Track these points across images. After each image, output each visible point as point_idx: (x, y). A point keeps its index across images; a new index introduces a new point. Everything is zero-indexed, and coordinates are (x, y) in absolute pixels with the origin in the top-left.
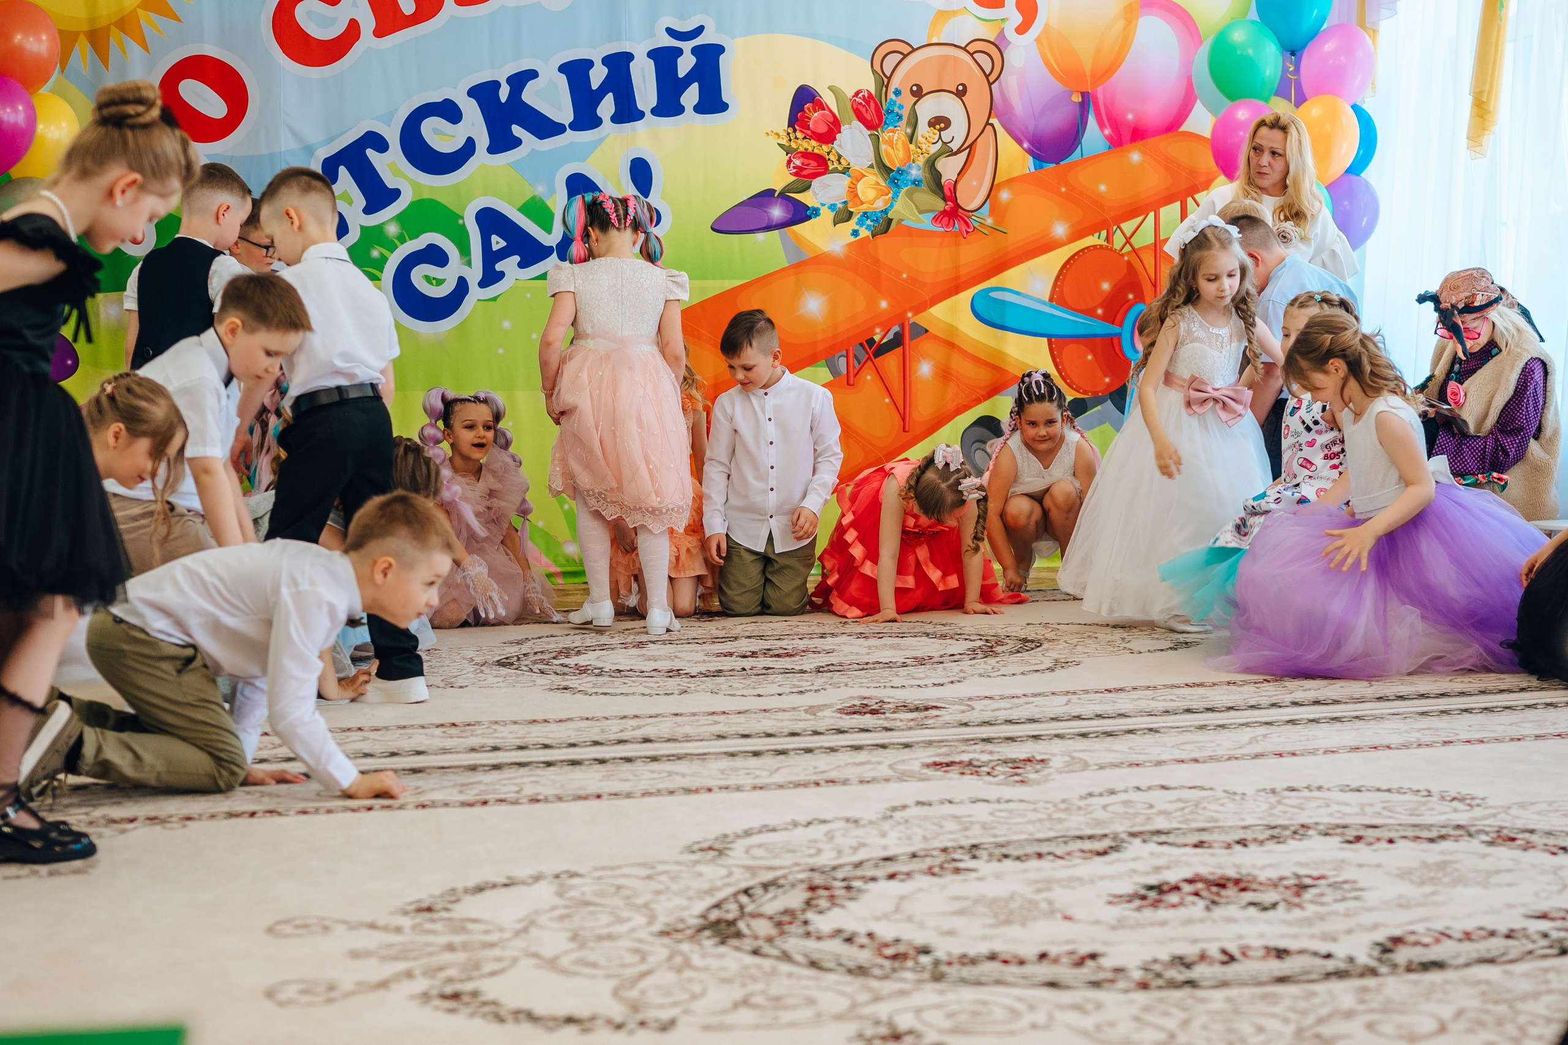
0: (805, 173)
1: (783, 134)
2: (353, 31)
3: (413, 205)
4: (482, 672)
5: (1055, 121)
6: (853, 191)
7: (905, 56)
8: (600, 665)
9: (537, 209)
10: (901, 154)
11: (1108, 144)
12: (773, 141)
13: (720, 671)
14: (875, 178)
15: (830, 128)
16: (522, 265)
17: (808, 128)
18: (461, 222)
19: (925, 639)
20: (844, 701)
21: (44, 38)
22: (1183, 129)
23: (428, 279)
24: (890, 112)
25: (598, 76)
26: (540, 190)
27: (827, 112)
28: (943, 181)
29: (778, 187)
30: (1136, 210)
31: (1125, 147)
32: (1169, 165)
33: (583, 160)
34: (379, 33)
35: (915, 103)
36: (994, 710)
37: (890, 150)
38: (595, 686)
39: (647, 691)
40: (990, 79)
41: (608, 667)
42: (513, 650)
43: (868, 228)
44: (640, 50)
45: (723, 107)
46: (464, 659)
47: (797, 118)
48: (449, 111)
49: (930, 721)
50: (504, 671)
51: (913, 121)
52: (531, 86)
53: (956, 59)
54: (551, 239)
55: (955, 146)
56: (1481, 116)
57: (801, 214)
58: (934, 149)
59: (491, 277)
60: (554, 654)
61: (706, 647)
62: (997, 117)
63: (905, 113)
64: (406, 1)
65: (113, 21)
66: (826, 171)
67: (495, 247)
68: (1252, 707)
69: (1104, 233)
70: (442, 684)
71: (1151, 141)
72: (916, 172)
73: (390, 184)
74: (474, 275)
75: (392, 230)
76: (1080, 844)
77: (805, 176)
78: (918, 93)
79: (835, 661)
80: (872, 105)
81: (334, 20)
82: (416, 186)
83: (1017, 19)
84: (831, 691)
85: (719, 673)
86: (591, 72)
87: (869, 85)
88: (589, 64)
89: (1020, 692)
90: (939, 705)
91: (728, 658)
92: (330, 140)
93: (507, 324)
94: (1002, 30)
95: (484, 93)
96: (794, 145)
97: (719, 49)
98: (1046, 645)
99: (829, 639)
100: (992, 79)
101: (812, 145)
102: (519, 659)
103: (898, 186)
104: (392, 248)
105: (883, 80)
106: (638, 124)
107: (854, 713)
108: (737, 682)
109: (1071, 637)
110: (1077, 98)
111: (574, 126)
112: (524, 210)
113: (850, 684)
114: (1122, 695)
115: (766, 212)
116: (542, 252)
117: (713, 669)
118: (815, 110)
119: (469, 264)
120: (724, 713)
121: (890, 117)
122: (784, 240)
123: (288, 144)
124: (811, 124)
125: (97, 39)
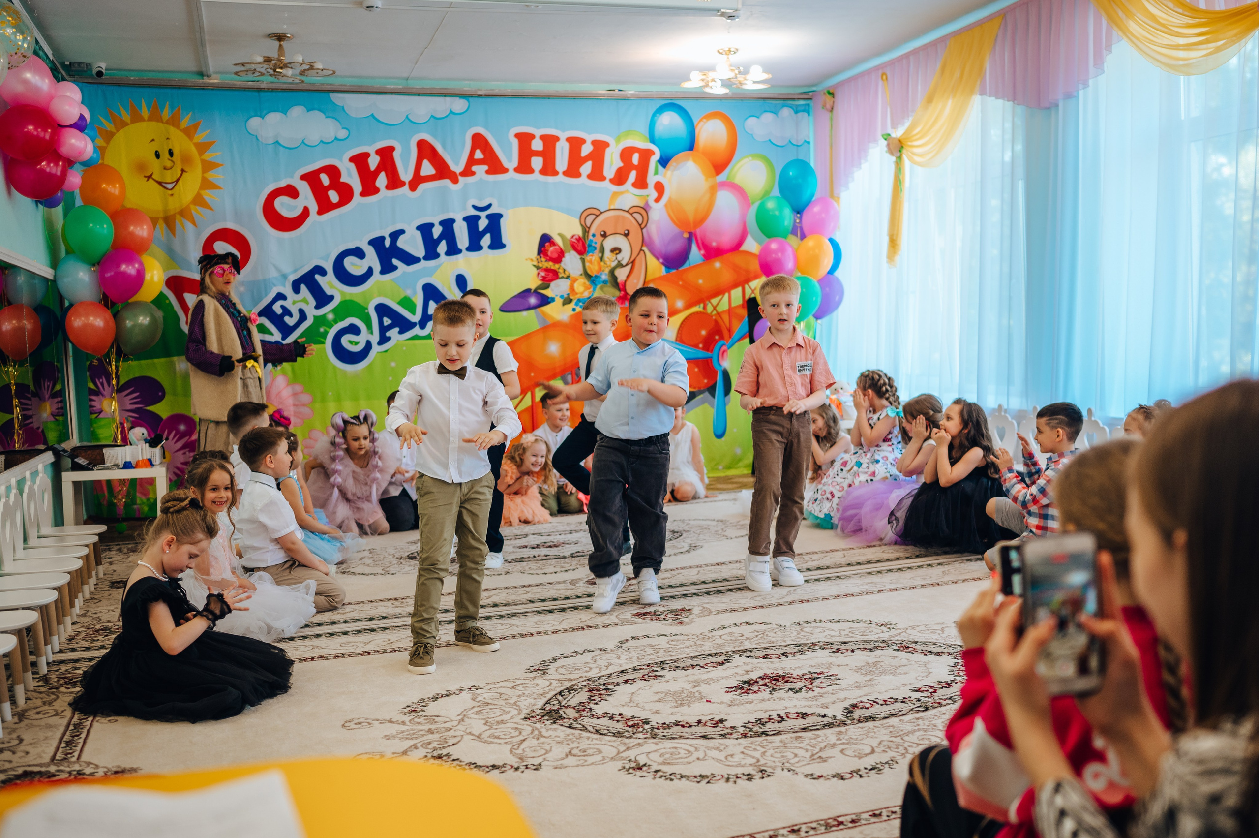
0: (547, 279)
1: (535, 259)
2: (306, 213)
3: (341, 303)
5: (675, 247)
6: (572, 288)
7: (597, 216)
9: (407, 302)
10: (597, 268)
11: (702, 258)
12: (530, 264)
13: (522, 558)
14: (583, 281)
16: (400, 332)
17: (548, 256)
18: (367, 311)
21: (145, 227)
22: (742, 249)
23: (351, 342)
24: (590, 246)
25: (437, 231)
26: (409, 293)
27: (557, 247)
28: (619, 280)
29: (533, 287)
30: (719, 292)
31: (712, 260)
32: (736, 268)
33: (431, 275)
34: (320, 212)
35: (603, 241)
36: (663, 579)
37: (591, 266)
40: (642, 226)
43: (581, 307)
44: (459, 217)
46: (390, 555)
47: (542, 251)
48: (358, 253)
49: (632, 587)
52: (401, 237)
53: (623, 217)
54: (416, 318)
55: (624, 263)
56: (893, 247)
57: (545, 301)
58: (614, 264)
59: (384, 340)
61: (513, 541)
62: (647, 246)
63: (598, 246)
64: (334, 196)
65: (177, 210)
66: (558, 278)
67: (386, 324)
69: (702, 305)
70: (382, 572)
71: (725, 256)
72: (605, 277)
73: (329, 292)
74: (375, 338)
75: (331, 317)
76: (711, 659)
77: (547, 281)
78: (605, 235)
79: (580, 549)
80: (581, 242)
81: (295, 207)
82: (342, 293)
83: (655, 194)
84: (581, 569)
85: (522, 560)
86: (433, 229)
87: (579, 232)
88: (431, 225)
89: (674, 567)
91: (525, 549)
92: (295, 271)
93: (393, 364)
94: (648, 200)
95: (377, 243)
96: (540, 265)
97: (500, 216)
98: (684, 535)
100: (642, 228)
101: (550, 265)
103: (595, 284)
104: (331, 327)
105: (586, 230)
106: (459, 256)
108: (533, 565)
109: (696, 529)
110: (686, 235)
111: (425, 258)
112: (400, 303)
114: (724, 567)
115: (528, 301)
116: (411, 325)
117: (519, 557)
118: (551, 246)
119: (372, 333)
120: (530, 585)
121: (590, 248)
122: (537, 315)
123: (273, 274)
124: (549, 254)
125: (169, 221)
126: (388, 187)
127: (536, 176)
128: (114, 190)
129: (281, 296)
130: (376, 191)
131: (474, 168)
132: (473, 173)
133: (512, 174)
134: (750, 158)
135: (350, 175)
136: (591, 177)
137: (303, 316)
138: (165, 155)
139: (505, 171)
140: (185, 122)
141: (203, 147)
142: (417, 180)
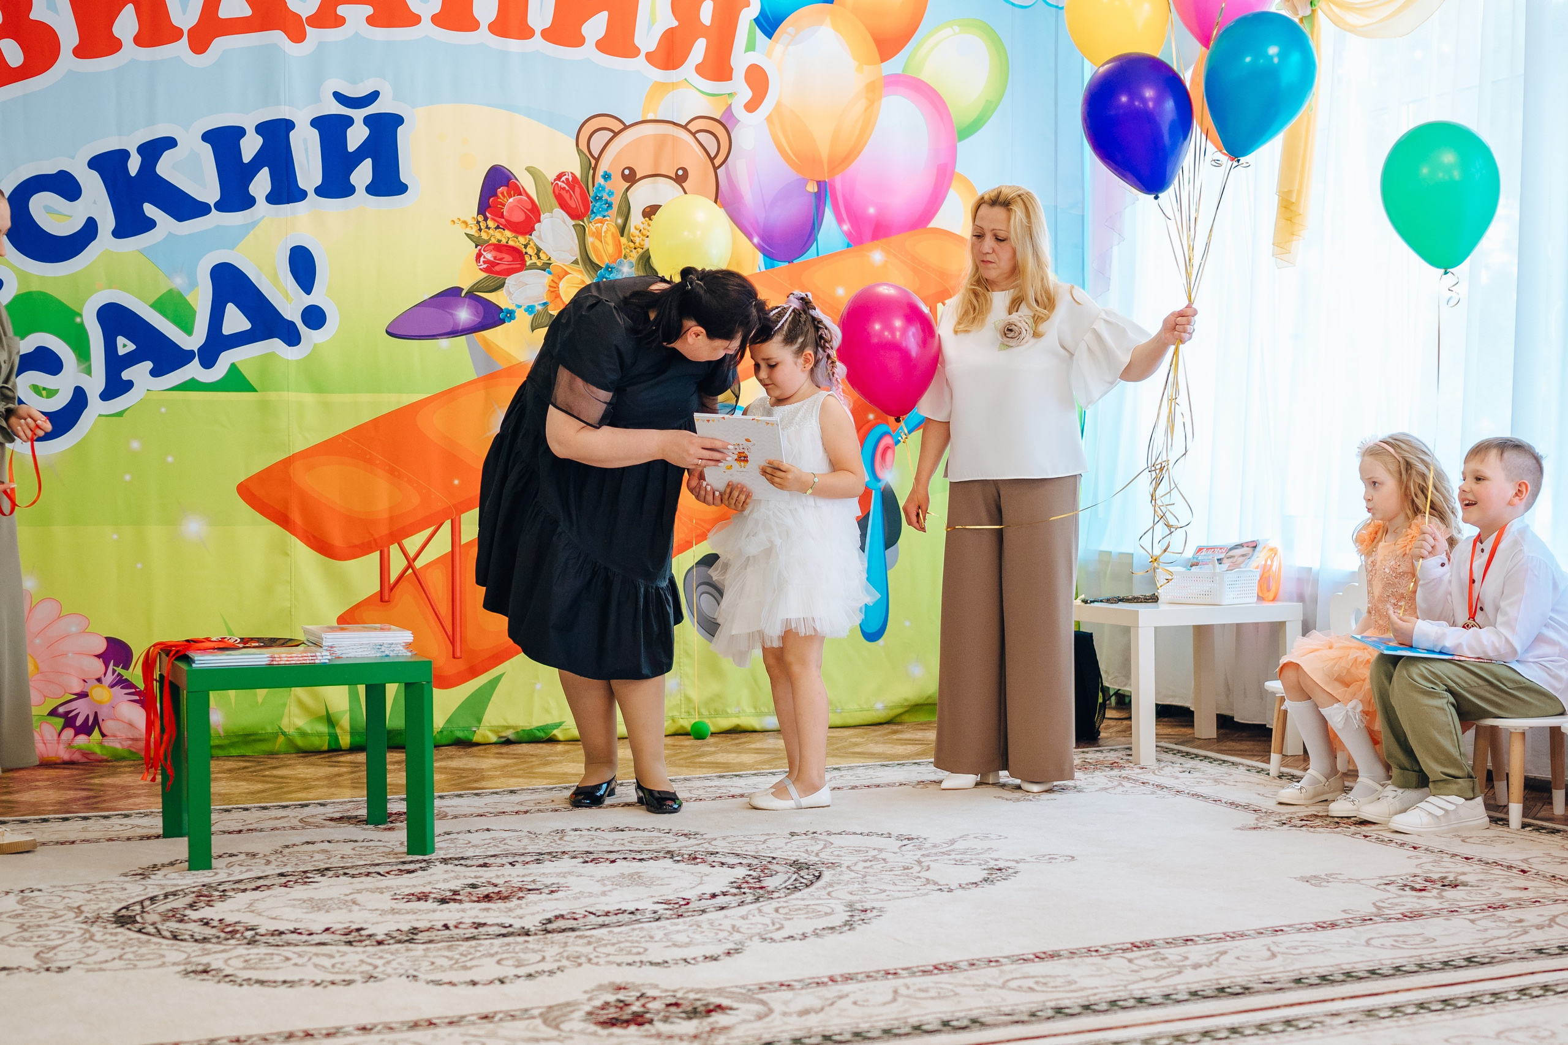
0: (497, 268)
1: (471, 222)
3: (17, 299)
4: (92, 938)
5: (788, 213)
6: (554, 290)
7: (616, 134)
8: (250, 919)
9: (173, 305)
10: (611, 249)
11: (846, 240)
12: (461, 230)
13: (415, 931)
14: (580, 276)
15: (527, 216)
16: (155, 373)
17: (502, 216)
18: (78, 320)
19: (668, 862)
20: (591, 994)
22: (932, 225)
23: (36, 389)
24: (597, 199)
25: (250, 146)
26: (179, 282)
27: (524, 197)
29: (466, 286)
31: (866, 245)
32: (917, 266)
33: (233, 249)
35: (628, 189)
37: (597, 243)
38: (247, 964)
39: (319, 977)
40: (716, 162)
41: (266, 925)
42: (136, 891)
44: (302, 118)
45: (402, 189)
46: (70, 909)
47: (488, 203)
48: (65, 186)
50: (124, 934)
51: (625, 210)
52: (167, 155)
53: (675, 139)
54: (193, 341)
56: (1290, 220)
57: (492, 317)
58: (650, 243)
59: (115, 387)
60: (189, 899)
61: (392, 881)
62: (724, 206)
63: (616, 201)
66: (523, 266)
67: (121, 351)
68: (1141, 1000)
70: (33, 963)
71: (895, 239)
74: (95, 384)
77: (498, 273)
78: (631, 177)
79: (564, 908)
80: (577, 190)
82: (23, 276)
83: (746, 94)
84: (572, 972)
85: (412, 935)
86: (242, 141)
87: (574, 167)
88: (240, 132)
89: (823, 973)
90: (725, 1002)
91: (422, 902)
93: (135, 445)
94: (730, 105)
95: (109, 164)
96: (484, 236)
97: (398, 120)
98: (827, 876)
99: (547, 863)
100: (717, 165)
101: (506, 236)
102: (143, 912)
105: (591, 162)
106: (298, 206)
107: (612, 1023)
108: (440, 955)
109: (854, 859)
110: (812, 188)
111: (221, 206)
112: (158, 305)
113: (595, 960)
114: (959, 977)
115: (451, 314)
116: (181, 358)
117: (405, 927)
118: (510, 197)
119: (88, 372)
120: (431, 1023)
121: (598, 205)
122: (471, 347)
124: (505, 211)
126: (139, 41)
127: (483, 35)
130: (115, 46)
131: (342, 10)
132: (340, 21)
133: (426, 27)
134: (956, 28)
135: (52, 6)
136: (603, 46)
139: (415, 20)
142: (209, 28)
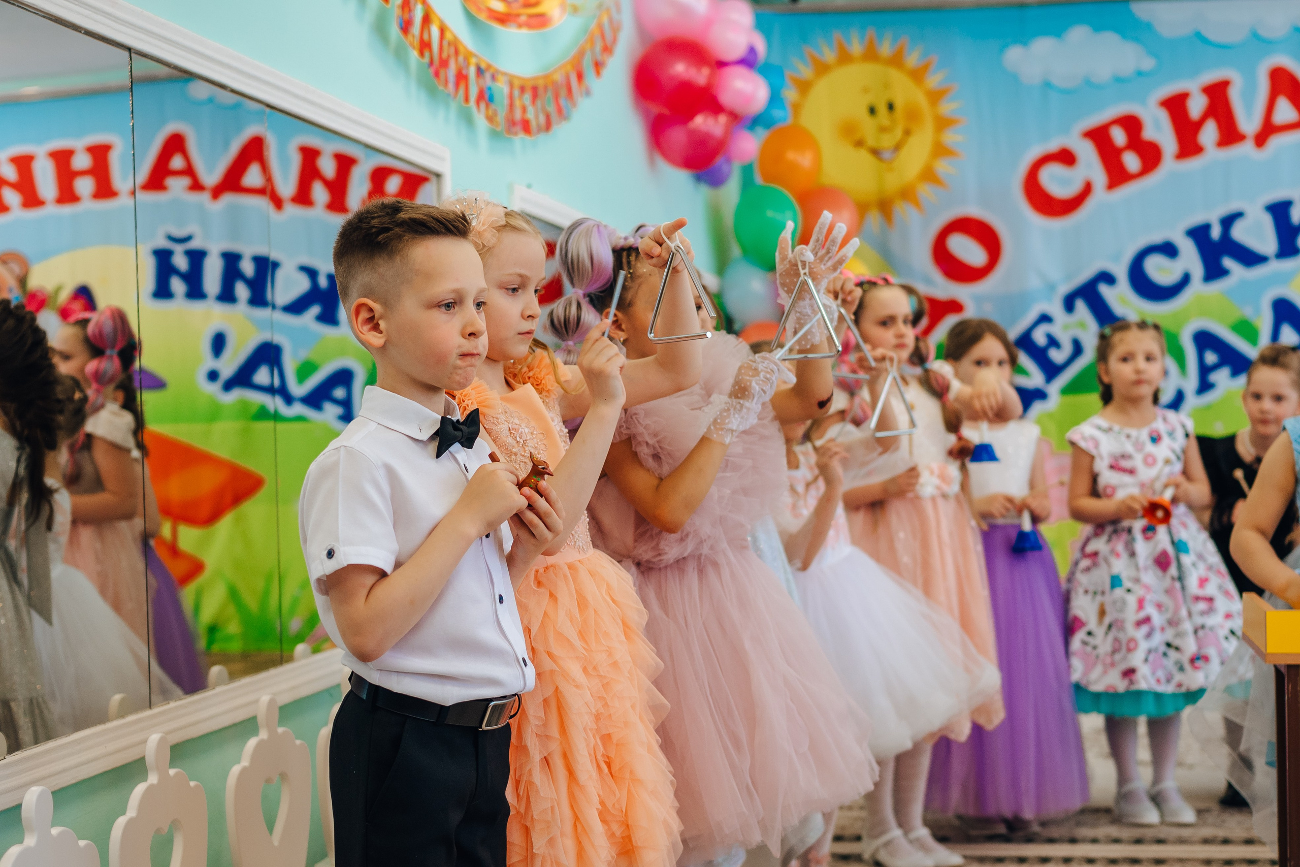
2: (1087, 189)
16: (1233, 375)
18: (1179, 341)
25: (1296, 213)
26: (1248, 312)
34: (1110, 188)
48: (1169, 250)
52: (1238, 225)
59: (1205, 386)
64: (1132, 162)
65: (898, 191)
67: (1209, 361)
73: (1120, 312)
74: (1191, 383)
81: (1071, 181)
86: (1291, 210)
88: (1290, 204)
92: (1070, 278)
95: (1199, 234)
111: (1278, 256)
112: (1233, 329)
119: (1186, 378)
123: (1034, 283)
125: (885, 207)
126: (1219, 145)
128: (805, 160)
129: (1045, 318)
130: (1200, 149)
135: (1158, 128)
137: (1078, 349)
138: (882, 109)
140: (913, 59)
141: (936, 97)
142: (1268, 130)
